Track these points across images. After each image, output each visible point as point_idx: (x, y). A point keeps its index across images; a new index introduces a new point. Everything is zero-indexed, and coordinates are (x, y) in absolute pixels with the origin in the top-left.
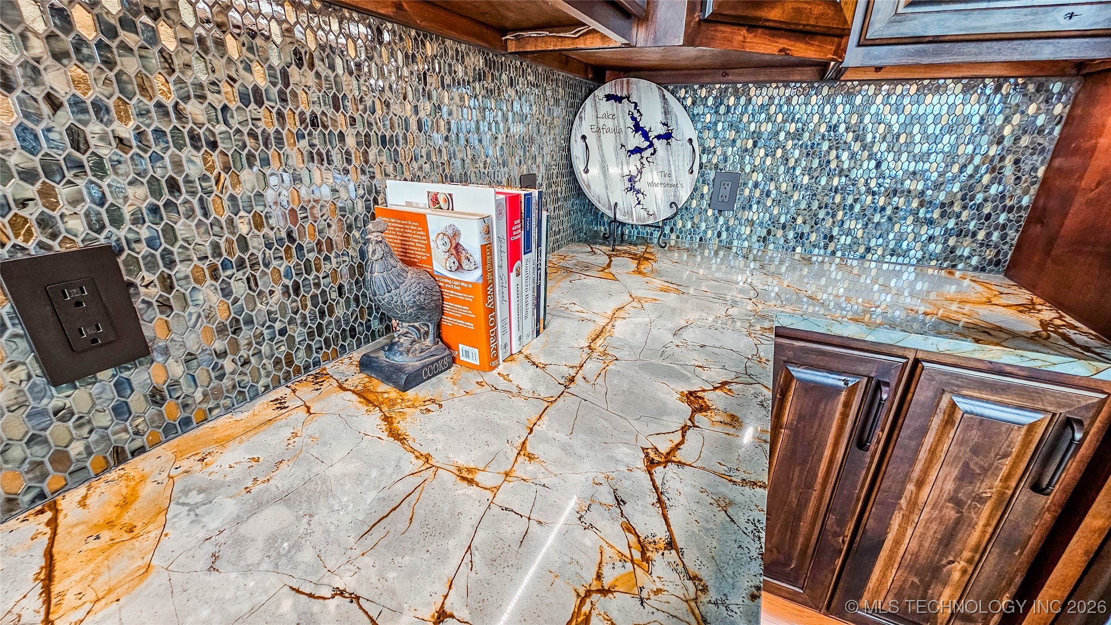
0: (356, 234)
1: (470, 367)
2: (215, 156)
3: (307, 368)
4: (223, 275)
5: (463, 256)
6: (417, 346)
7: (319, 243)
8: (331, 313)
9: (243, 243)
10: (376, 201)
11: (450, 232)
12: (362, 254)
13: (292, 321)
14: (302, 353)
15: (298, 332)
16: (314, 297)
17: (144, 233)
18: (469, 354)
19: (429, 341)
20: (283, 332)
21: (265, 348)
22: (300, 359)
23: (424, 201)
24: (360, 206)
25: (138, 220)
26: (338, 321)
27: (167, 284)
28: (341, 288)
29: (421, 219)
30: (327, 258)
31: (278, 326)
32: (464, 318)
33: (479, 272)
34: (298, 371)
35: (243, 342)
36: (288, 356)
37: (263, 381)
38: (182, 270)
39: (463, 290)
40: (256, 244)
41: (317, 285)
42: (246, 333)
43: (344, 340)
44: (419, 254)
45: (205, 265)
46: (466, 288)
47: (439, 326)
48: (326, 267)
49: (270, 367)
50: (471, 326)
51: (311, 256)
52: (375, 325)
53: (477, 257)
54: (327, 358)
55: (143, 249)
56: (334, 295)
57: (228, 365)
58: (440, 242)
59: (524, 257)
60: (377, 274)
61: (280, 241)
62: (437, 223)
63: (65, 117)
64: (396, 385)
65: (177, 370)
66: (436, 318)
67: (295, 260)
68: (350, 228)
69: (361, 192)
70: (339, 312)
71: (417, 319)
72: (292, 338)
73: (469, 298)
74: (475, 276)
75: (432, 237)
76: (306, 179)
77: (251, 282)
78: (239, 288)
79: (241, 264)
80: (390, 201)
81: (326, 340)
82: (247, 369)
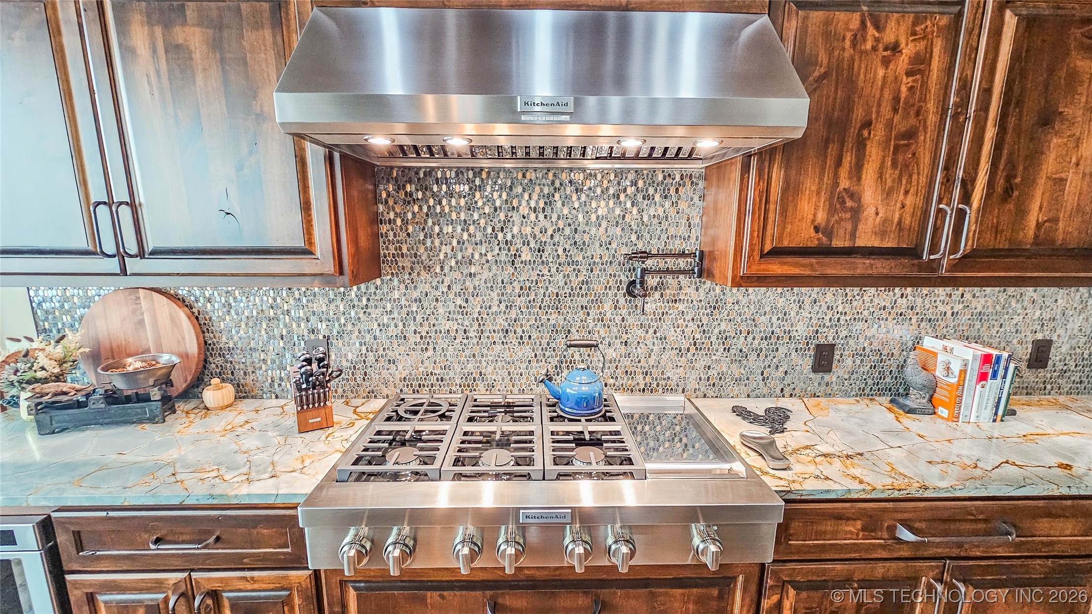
0: (905, 353)
1: (942, 418)
2: (866, 324)
3: (868, 395)
4: (855, 356)
5: (950, 371)
6: (918, 401)
7: (888, 354)
8: (884, 379)
9: (864, 349)
10: (918, 342)
11: (947, 362)
12: (905, 361)
13: (869, 377)
14: (869, 389)
15: (870, 382)
16: (880, 371)
17: (842, 342)
18: (943, 412)
19: (925, 401)
20: (865, 379)
21: (857, 382)
22: (867, 391)
23: (941, 348)
24: (910, 344)
25: (842, 339)
26: (886, 383)
27: (841, 355)
28: (891, 371)
29: (935, 355)
30: (890, 359)
31: (864, 377)
32: (944, 396)
33: (956, 379)
34: (864, 395)
35: (852, 378)
36: (864, 388)
37: (853, 393)
38: (846, 353)
39: (947, 385)
40: (868, 350)
41: (882, 368)
42: (855, 376)
43: (886, 391)
44: (931, 367)
45: (852, 353)
46: (951, 385)
47: (932, 396)
48: (888, 362)
49: (857, 389)
50: (947, 400)
51: (884, 358)
52: (901, 391)
53: (957, 373)
54: (876, 394)
55: (840, 346)
56: (888, 373)
57: (846, 382)
58: (941, 364)
59: (989, 381)
60: (909, 370)
61: (875, 350)
62: (942, 358)
63: (839, 315)
64: (904, 410)
65: (834, 379)
66: (931, 392)
67: (878, 357)
68: (903, 351)
69: (912, 338)
70: (888, 380)
71: (921, 390)
72: (867, 383)
73: (949, 389)
74: (954, 380)
75: (938, 362)
76: (891, 332)
77: (862, 361)
78: (858, 362)
79: (861, 355)
80: (924, 344)
81: (879, 389)
82: (851, 387)
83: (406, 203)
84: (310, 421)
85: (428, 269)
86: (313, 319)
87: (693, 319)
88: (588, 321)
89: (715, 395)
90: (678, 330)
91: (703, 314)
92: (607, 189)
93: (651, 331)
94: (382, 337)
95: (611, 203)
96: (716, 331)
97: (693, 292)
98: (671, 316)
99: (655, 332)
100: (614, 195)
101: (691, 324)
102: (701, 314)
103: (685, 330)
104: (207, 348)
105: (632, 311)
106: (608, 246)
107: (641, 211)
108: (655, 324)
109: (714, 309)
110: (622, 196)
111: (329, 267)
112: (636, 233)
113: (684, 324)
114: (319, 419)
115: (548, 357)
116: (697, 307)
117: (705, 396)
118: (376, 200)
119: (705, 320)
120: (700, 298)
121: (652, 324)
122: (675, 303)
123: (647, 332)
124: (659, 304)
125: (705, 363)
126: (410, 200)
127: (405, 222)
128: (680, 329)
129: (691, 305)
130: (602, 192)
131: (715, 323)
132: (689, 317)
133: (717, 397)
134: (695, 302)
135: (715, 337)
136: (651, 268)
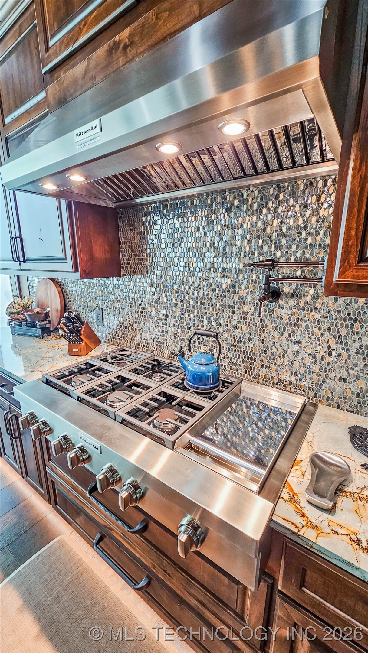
84: (74, 350)
87: (329, 329)
88: (234, 318)
89: (350, 409)
90: (313, 337)
91: (342, 326)
92: (252, 205)
93: (286, 334)
95: (254, 218)
96: (357, 345)
97: (330, 302)
98: (306, 323)
99: (290, 335)
100: (257, 210)
101: (327, 333)
102: (339, 325)
103: (321, 339)
105: (269, 314)
106: (250, 256)
108: (290, 328)
109: (356, 321)
110: (264, 210)
112: (275, 243)
113: (319, 332)
114: (77, 350)
115: (206, 341)
116: (334, 317)
117: (338, 407)
119: (343, 331)
120: (340, 309)
121: (287, 328)
122: (311, 311)
123: (282, 334)
124: (294, 311)
125: (340, 375)
128: (314, 336)
129: (328, 315)
130: (247, 209)
131: (355, 336)
132: (325, 326)
133: (352, 412)
134: (332, 313)
135: (355, 351)
136: (288, 276)
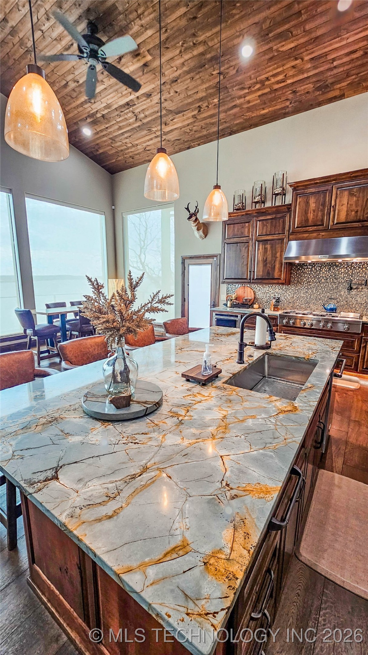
83: (297, 270)
85: (300, 283)
86: (275, 293)
94: (289, 297)
95: (345, 269)
98: (359, 295)
104: (255, 298)
107: (352, 271)
110: (348, 268)
111: (284, 282)
118: (292, 269)
124: (356, 292)
126: (299, 269)
127: (297, 274)
